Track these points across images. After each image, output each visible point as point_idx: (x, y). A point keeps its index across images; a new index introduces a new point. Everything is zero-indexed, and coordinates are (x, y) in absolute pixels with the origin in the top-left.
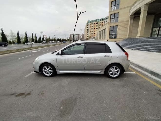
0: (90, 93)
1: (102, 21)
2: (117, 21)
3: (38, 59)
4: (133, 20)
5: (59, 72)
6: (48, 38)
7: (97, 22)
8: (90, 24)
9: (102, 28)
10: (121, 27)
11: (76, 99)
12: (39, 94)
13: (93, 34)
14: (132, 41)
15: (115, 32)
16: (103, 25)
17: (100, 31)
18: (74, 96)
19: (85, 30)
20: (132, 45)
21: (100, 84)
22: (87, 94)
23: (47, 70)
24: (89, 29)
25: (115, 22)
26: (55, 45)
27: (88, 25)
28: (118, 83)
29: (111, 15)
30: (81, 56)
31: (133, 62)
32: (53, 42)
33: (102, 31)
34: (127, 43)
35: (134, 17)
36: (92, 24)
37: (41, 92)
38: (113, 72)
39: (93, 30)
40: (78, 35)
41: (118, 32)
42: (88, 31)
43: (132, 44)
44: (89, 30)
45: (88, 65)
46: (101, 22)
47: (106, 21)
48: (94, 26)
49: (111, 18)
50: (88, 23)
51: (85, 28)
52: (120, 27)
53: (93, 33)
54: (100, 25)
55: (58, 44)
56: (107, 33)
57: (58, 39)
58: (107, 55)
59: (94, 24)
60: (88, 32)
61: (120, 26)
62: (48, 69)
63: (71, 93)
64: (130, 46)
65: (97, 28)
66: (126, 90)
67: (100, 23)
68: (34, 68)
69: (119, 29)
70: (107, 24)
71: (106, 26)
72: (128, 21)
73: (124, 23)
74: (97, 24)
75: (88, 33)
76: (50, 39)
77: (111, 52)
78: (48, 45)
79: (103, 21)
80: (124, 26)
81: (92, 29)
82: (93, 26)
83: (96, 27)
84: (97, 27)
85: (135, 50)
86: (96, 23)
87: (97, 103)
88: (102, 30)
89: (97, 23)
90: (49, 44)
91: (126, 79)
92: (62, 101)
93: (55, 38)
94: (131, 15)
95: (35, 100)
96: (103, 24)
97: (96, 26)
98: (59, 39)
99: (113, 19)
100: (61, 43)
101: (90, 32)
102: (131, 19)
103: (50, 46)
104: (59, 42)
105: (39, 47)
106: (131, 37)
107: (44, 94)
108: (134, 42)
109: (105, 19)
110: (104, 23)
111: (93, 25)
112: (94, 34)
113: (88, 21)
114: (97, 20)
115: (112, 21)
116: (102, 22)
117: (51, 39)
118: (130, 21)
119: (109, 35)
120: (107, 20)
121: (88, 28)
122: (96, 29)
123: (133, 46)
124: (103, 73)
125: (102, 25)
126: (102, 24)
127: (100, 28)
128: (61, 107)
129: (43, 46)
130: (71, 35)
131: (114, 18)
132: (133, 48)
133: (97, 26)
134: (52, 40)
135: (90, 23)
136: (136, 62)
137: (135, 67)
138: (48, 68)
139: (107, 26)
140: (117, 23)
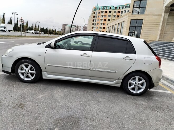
0: (101, 112)
1: (119, 10)
2: (143, 13)
3: (12, 50)
4: (168, 14)
5: (45, 76)
6: (25, 24)
7: (110, 10)
8: (99, 13)
9: (118, 20)
10: (149, 23)
11: (79, 119)
12: (15, 107)
13: (102, 28)
14: (165, 47)
15: (138, 30)
16: (120, 16)
17: (114, 24)
18: (76, 114)
19: (89, 21)
20: (163, 52)
21: (116, 101)
22: (97, 114)
23: (25, 70)
24: (96, 20)
25: (140, 14)
26: (37, 37)
27: (94, 13)
28: (146, 103)
29: (134, 1)
30: (86, 54)
31: (167, 77)
32: (34, 32)
33: (117, 25)
34: (156, 49)
35: (171, 10)
36: (102, 12)
37: (18, 104)
38: (135, 86)
39: (103, 22)
40: (77, 26)
41: (143, 29)
42: (93, 22)
43: (165, 50)
44: (96, 22)
45: (96, 69)
46: (117, 11)
47: (125, 11)
48: (105, 16)
49: (135, 7)
50: (95, 9)
51: (90, 17)
52: (147, 23)
53: (102, 26)
54: (114, 16)
55: (42, 37)
56: (125, 29)
57: (42, 28)
58: (129, 57)
59: (106, 12)
60: (93, 24)
61: (147, 21)
62: (27, 69)
63: (71, 110)
64: (160, 53)
65: (109, 20)
66: (159, 114)
67: (115, 12)
68: (3, 65)
69: (144, 25)
70: (127, 16)
71: (124, 17)
72: (161, 15)
73: (154, 17)
74: (110, 14)
75: (93, 26)
76: (29, 27)
77: (135, 53)
78: (25, 36)
79: (121, 10)
80: (153, 21)
81: (102, 20)
82: (102, 16)
83: (107, 18)
84: (109, 18)
85: (169, 60)
86: (108, 11)
87: (113, 127)
88: (117, 23)
89: (110, 12)
90: (27, 35)
91: (156, 98)
92: (57, 120)
93: (37, 27)
94: (166, 7)
95: (9, 115)
96: (120, 14)
97: (107, 16)
98: (44, 28)
99: (137, 9)
100: (46, 35)
101: (98, 24)
102: (166, 12)
103: (28, 37)
104: (43, 33)
105: (8, 36)
106: (162, 40)
107: (23, 107)
108: (167, 49)
109: (123, 7)
110: (122, 13)
111: (104, 14)
112: (104, 28)
113: (96, 6)
114: (110, 8)
115: (136, 12)
116: (119, 12)
117: (31, 27)
118: (163, 14)
119: (129, 32)
120: (127, 9)
121: (94, 17)
122: (107, 20)
123: (165, 54)
124: (119, 85)
125: (118, 16)
126: (118, 14)
127: (114, 20)
128: (55, 128)
129: (16, 36)
130: (64, 26)
131: (139, 7)
132: (166, 57)
133: (109, 16)
134: (31, 29)
135: (99, 11)
136: (171, 77)
137: (170, 85)
138: (27, 67)
139: (127, 18)
140: (143, 15)
